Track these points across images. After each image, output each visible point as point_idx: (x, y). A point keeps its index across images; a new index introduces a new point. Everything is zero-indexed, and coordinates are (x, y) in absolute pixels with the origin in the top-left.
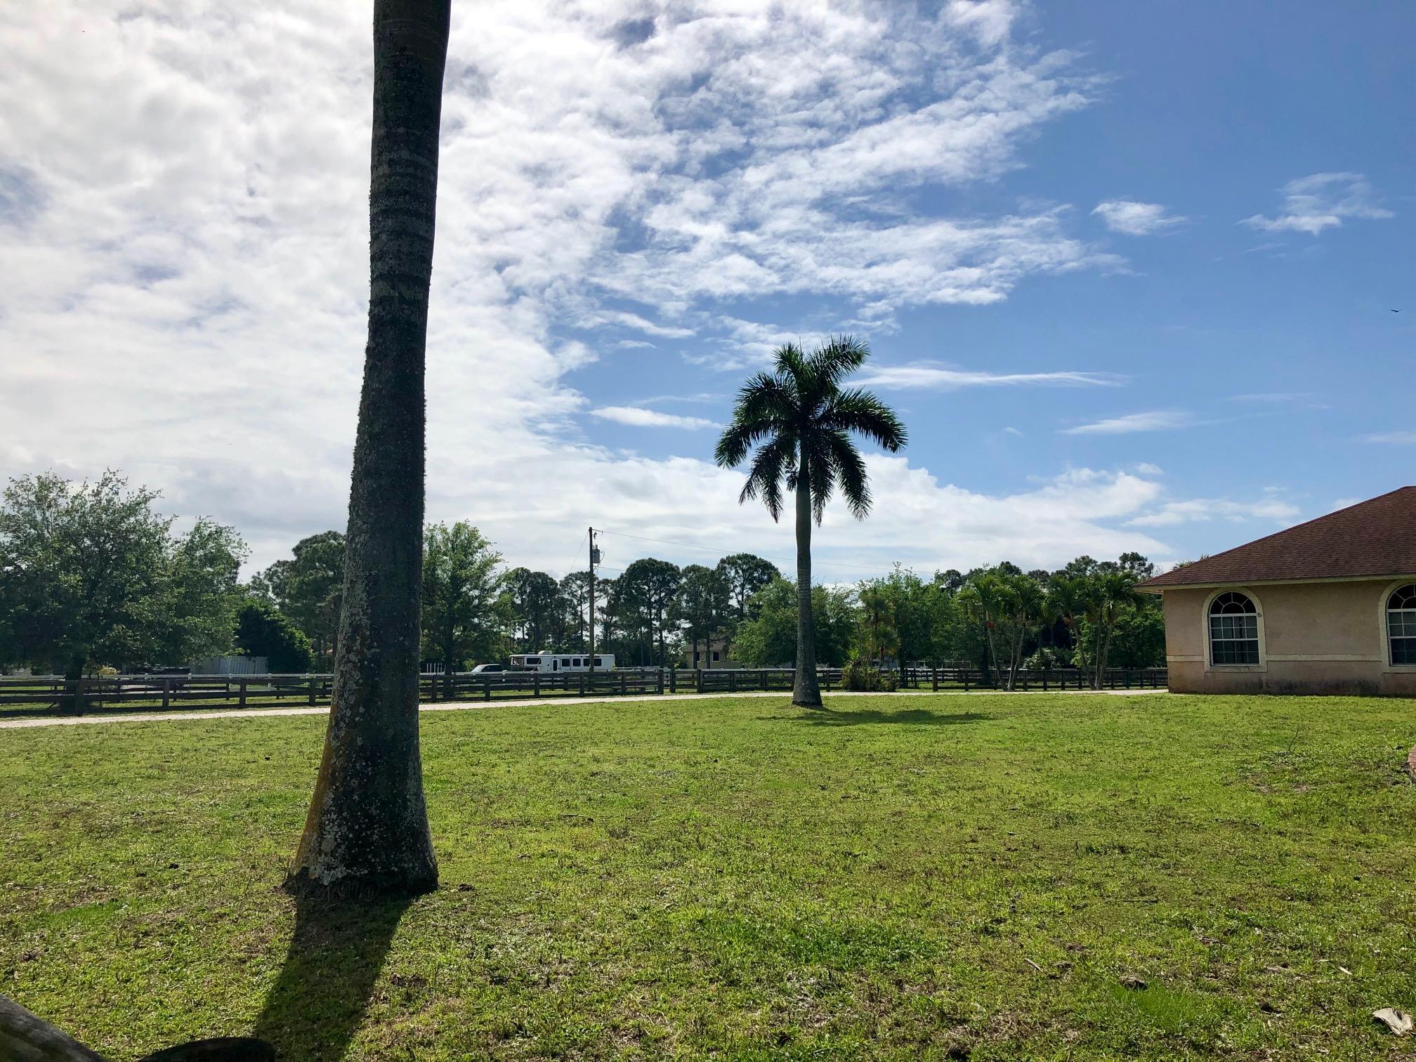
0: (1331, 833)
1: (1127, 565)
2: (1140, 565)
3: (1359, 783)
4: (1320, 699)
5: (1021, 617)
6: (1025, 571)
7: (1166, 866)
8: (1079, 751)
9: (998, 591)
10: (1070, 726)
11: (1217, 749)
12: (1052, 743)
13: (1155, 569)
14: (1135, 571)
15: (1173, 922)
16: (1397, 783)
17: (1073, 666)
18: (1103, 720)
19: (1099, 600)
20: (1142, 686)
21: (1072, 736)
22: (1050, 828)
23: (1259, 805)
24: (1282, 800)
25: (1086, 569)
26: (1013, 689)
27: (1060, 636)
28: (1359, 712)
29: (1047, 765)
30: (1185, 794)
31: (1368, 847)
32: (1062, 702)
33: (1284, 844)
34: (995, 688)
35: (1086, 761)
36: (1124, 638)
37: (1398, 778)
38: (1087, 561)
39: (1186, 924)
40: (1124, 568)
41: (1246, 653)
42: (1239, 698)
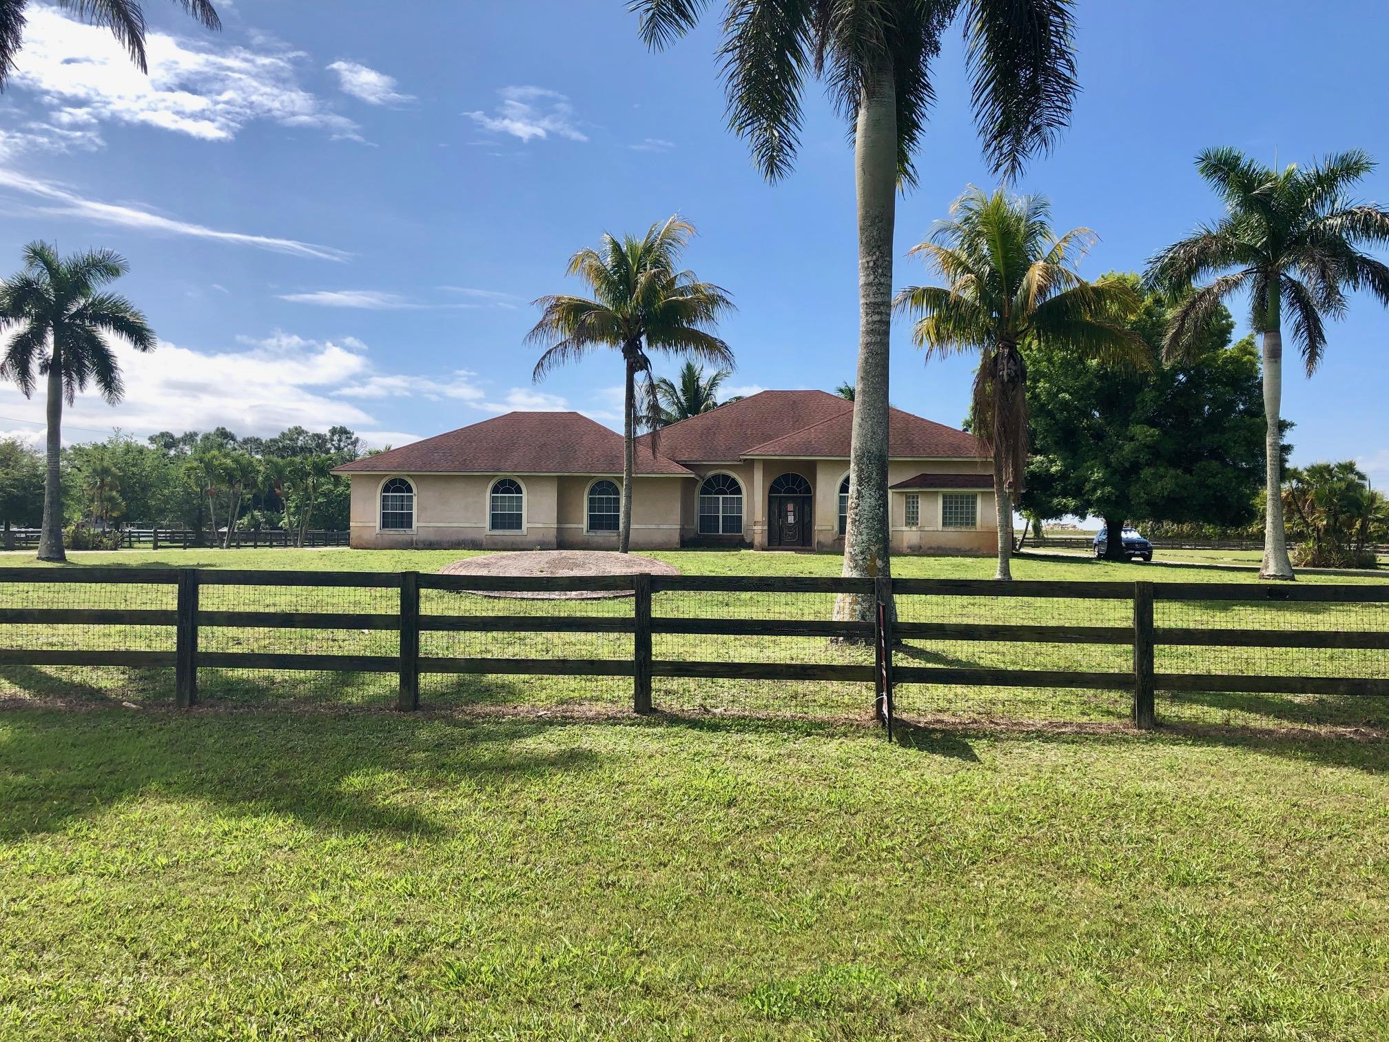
1: (336, 438)
2: (347, 438)
5: (239, 487)
6: (239, 438)
14: (342, 444)
17: (281, 528)
25: (298, 439)
26: (228, 548)
27: (273, 503)
38: (299, 431)
40: (332, 440)
41: (404, 521)
42: (395, 552)
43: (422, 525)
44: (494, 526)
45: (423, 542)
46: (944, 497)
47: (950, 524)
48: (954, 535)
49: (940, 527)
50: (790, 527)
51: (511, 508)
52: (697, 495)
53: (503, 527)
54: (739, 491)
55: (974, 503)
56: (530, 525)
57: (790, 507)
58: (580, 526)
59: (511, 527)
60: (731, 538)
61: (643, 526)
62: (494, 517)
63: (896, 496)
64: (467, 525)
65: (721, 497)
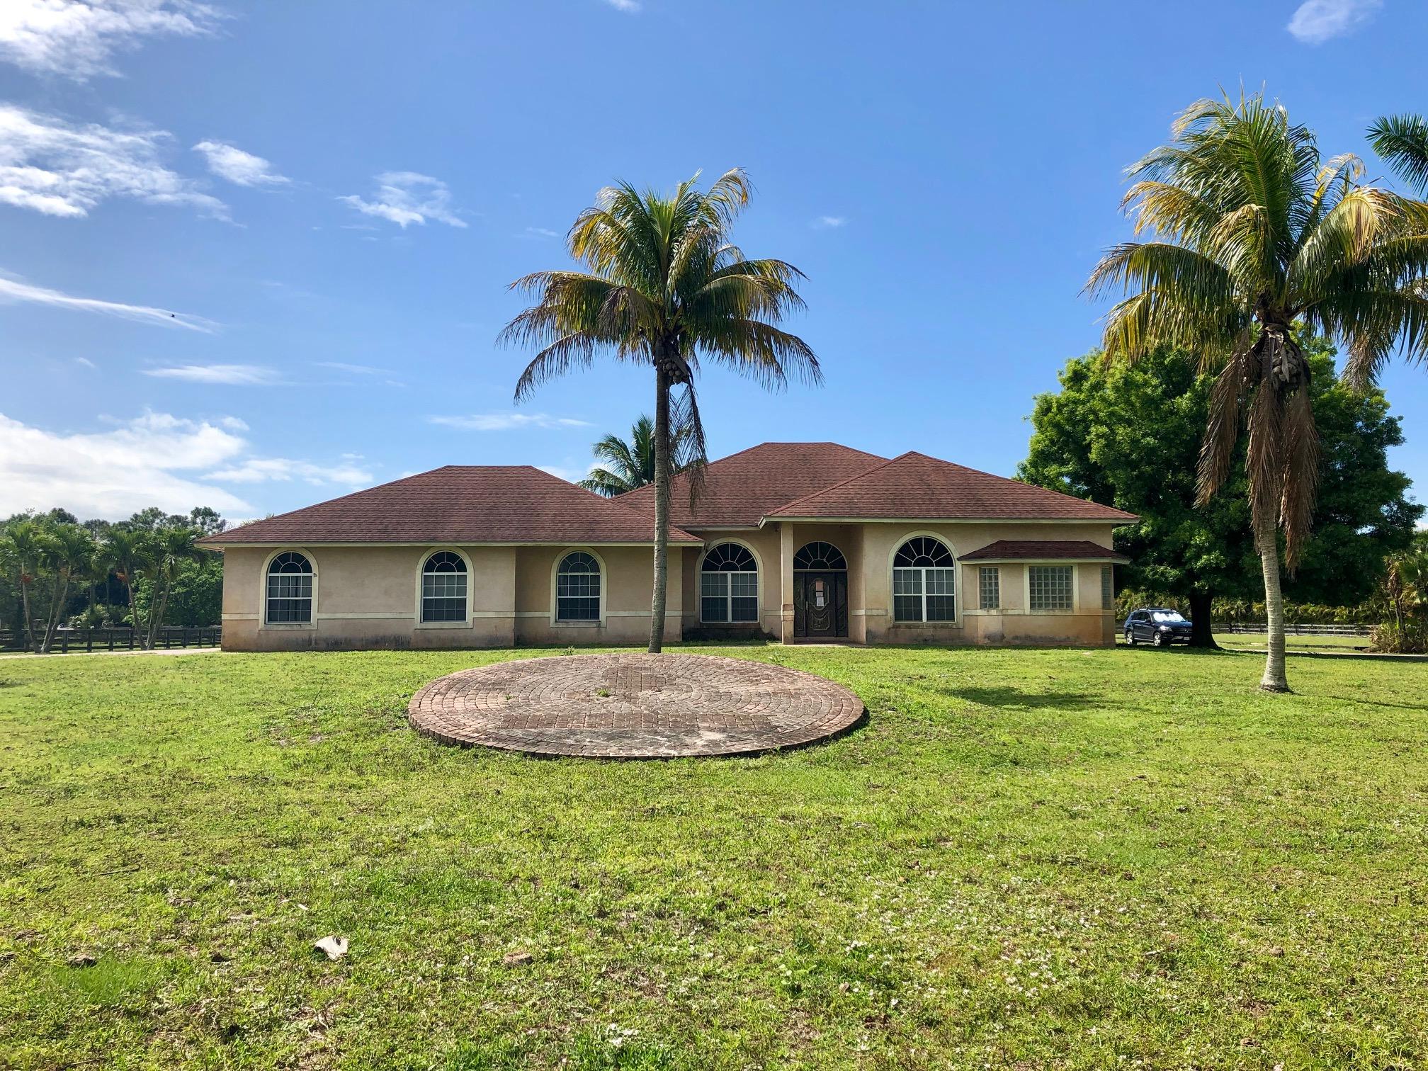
0: (333, 777)
1: (199, 520)
2: (212, 520)
3: (366, 730)
4: (360, 654)
5: (66, 571)
6: (81, 520)
7: (160, 831)
8: (105, 716)
9: (40, 541)
10: (105, 689)
11: (253, 705)
12: (75, 709)
13: (227, 525)
14: (206, 528)
15: (148, 889)
16: (397, 727)
17: (127, 624)
18: (143, 683)
19: (160, 553)
20: (200, 645)
21: (102, 701)
22: (41, 805)
23: (275, 758)
24: (297, 752)
25: (153, 521)
26: (47, 651)
27: (116, 594)
28: (388, 664)
29: (62, 734)
30: (206, 754)
31: (360, 788)
32: (100, 664)
33: (286, 794)
34: (26, 651)
35: (109, 727)
36: (189, 594)
37: (399, 723)
38: (155, 513)
39: (163, 888)
40: (194, 523)
41: (300, 611)
42: (288, 655)
43: (324, 616)
44: (427, 616)
45: (326, 640)
46: (1031, 570)
47: (1040, 606)
48: (1044, 621)
49: (1027, 610)
50: (819, 612)
51: (450, 591)
52: (698, 571)
53: (439, 618)
54: (752, 566)
55: (1069, 578)
56: (477, 615)
57: (819, 586)
58: (546, 614)
59: (450, 618)
60: (744, 627)
61: (632, 614)
62: (426, 604)
63: (966, 569)
64: (388, 615)
65: (729, 573)
